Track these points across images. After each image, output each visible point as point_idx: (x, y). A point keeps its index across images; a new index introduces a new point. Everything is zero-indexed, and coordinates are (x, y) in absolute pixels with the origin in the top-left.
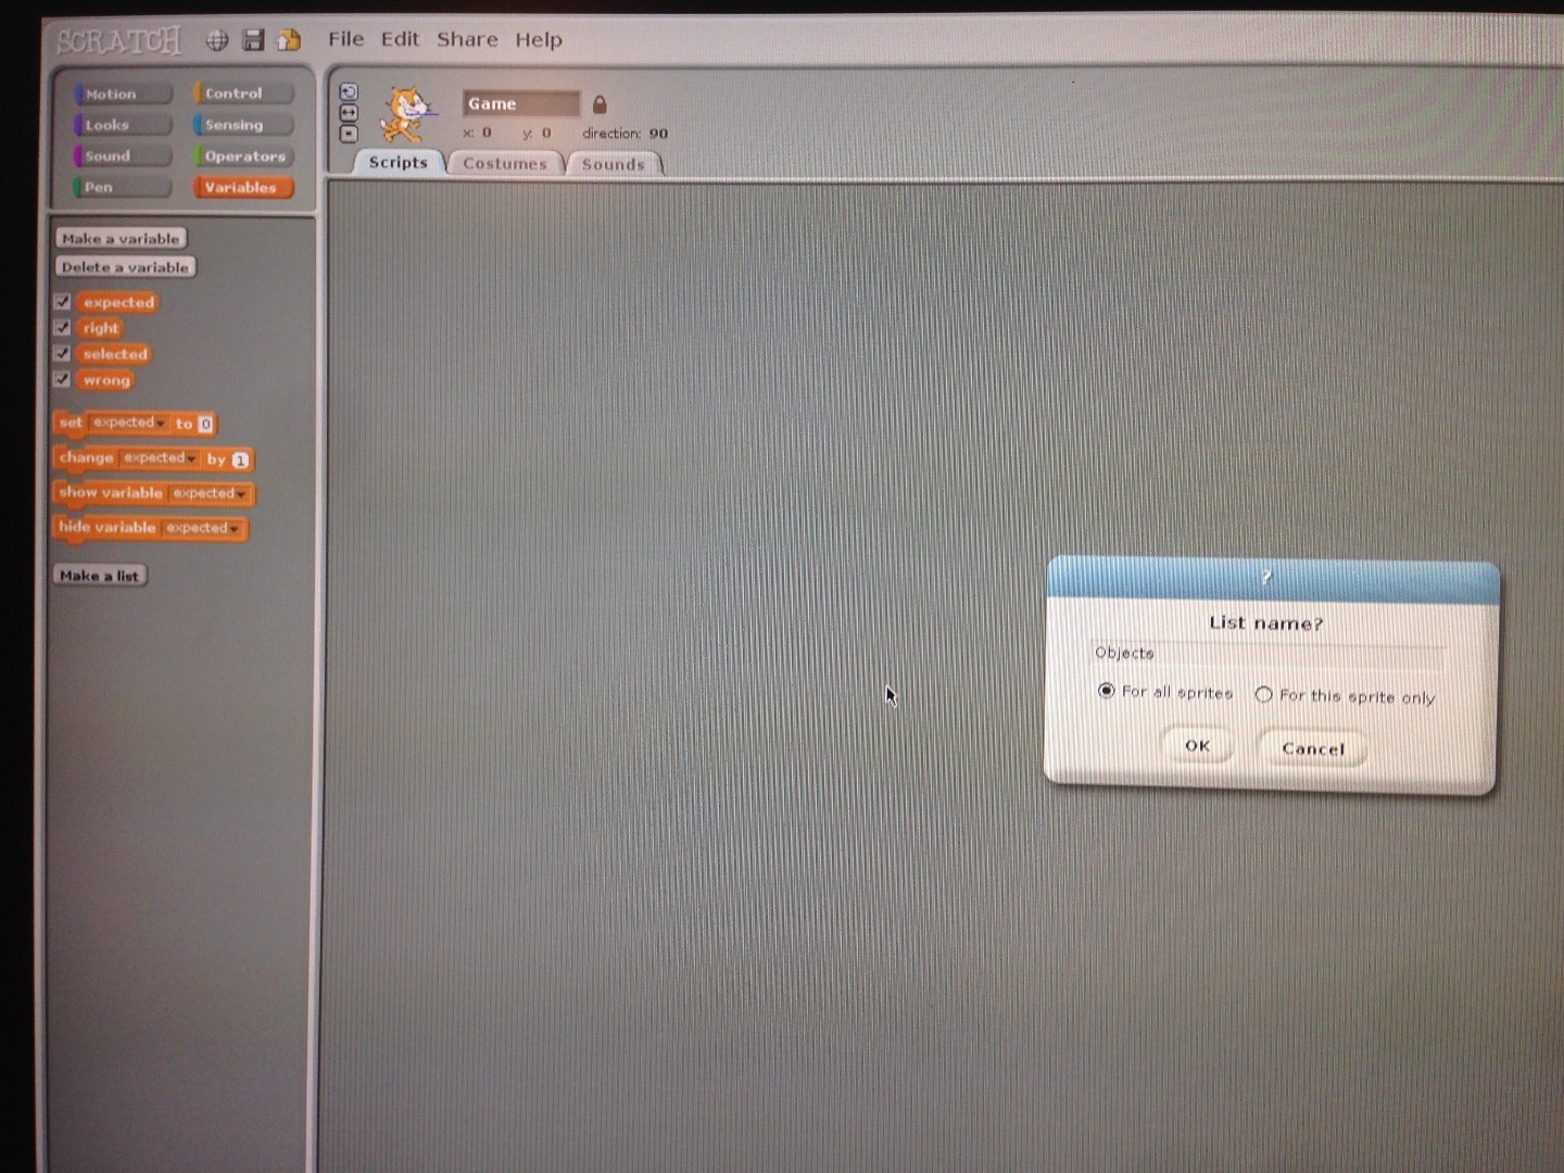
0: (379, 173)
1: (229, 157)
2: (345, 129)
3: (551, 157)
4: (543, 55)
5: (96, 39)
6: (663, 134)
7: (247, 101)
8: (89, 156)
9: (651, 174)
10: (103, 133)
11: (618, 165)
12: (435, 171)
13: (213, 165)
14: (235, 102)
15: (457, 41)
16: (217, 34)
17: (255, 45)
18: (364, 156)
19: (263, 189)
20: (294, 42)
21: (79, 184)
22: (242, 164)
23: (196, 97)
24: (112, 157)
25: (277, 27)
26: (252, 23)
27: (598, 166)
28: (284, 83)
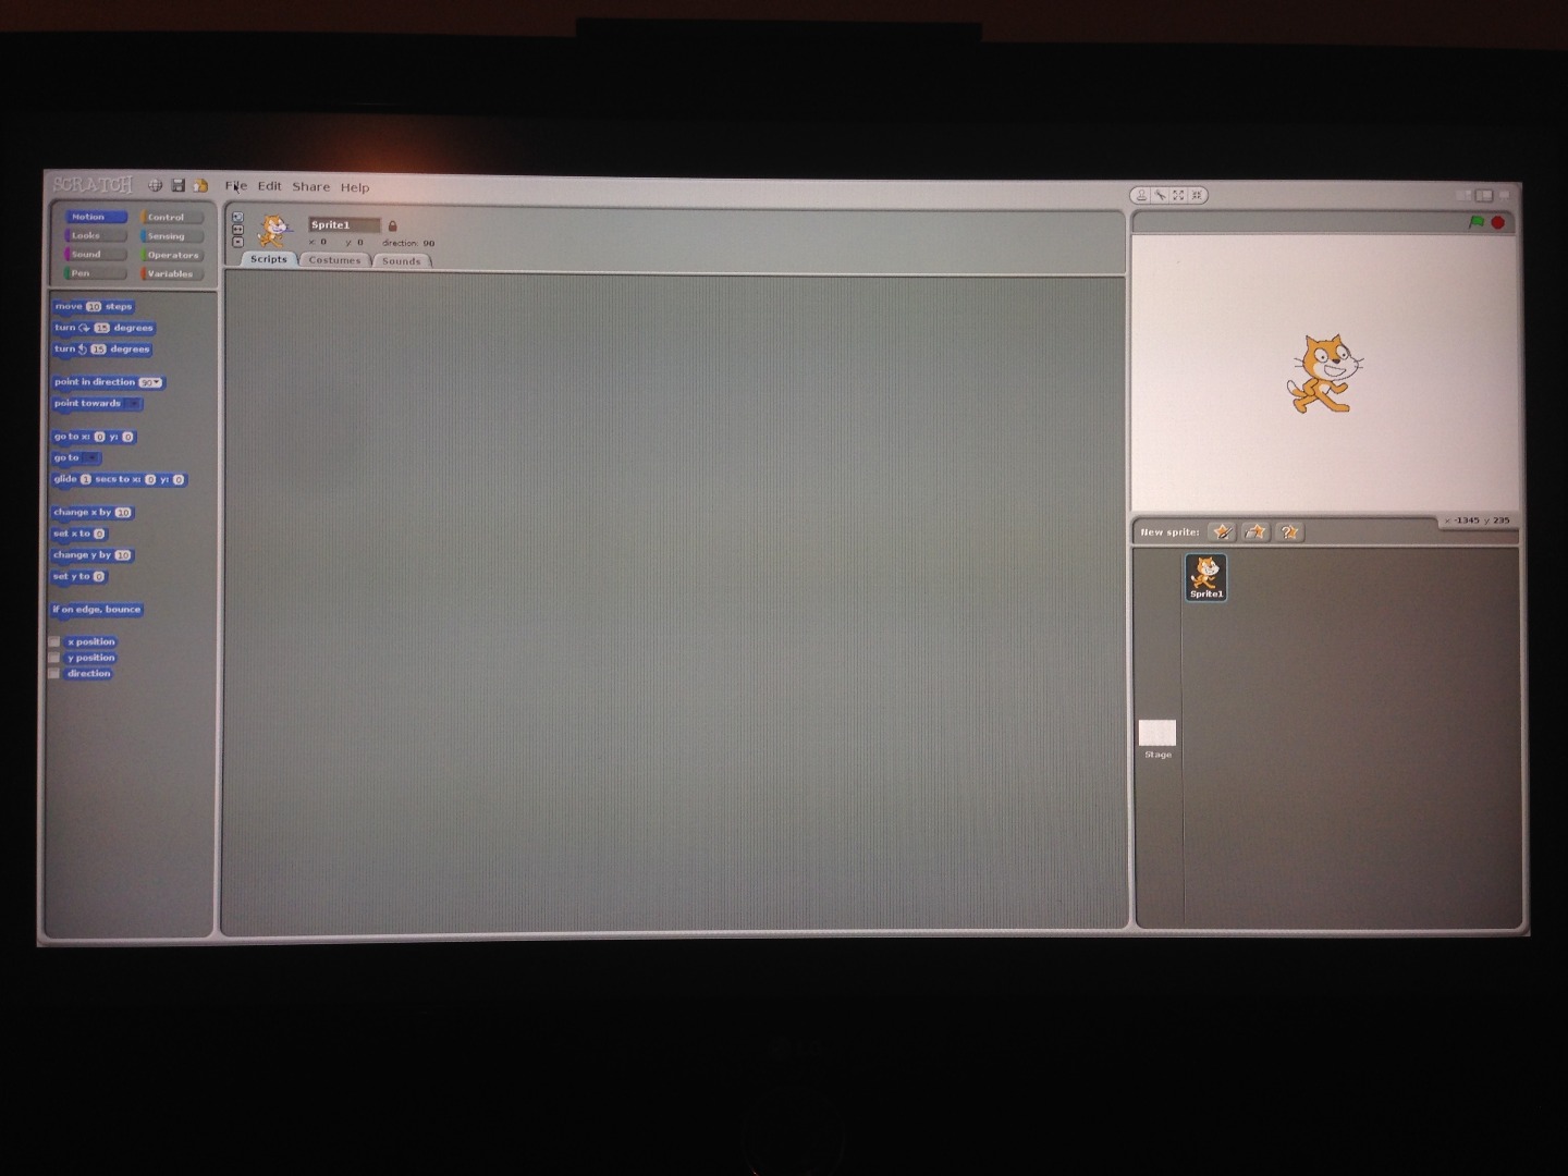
0: (257, 265)
1: (163, 256)
2: (236, 239)
3: (363, 256)
4: (357, 197)
5: (79, 183)
6: (431, 244)
7: (174, 222)
8: (75, 254)
9: (424, 267)
10: (83, 240)
11: (405, 262)
12: (291, 264)
13: (153, 260)
14: (166, 222)
15: (305, 188)
16: (156, 181)
17: (179, 188)
18: (247, 255)
19: (185, 275)
20: (203, 187)
21: (68, 271)
22: (171, 260)
23: (142, 220)
24: (89, 255)
25: (194, 178)
26: (178, 175)
27: (393, 262)
28: (197, 212)
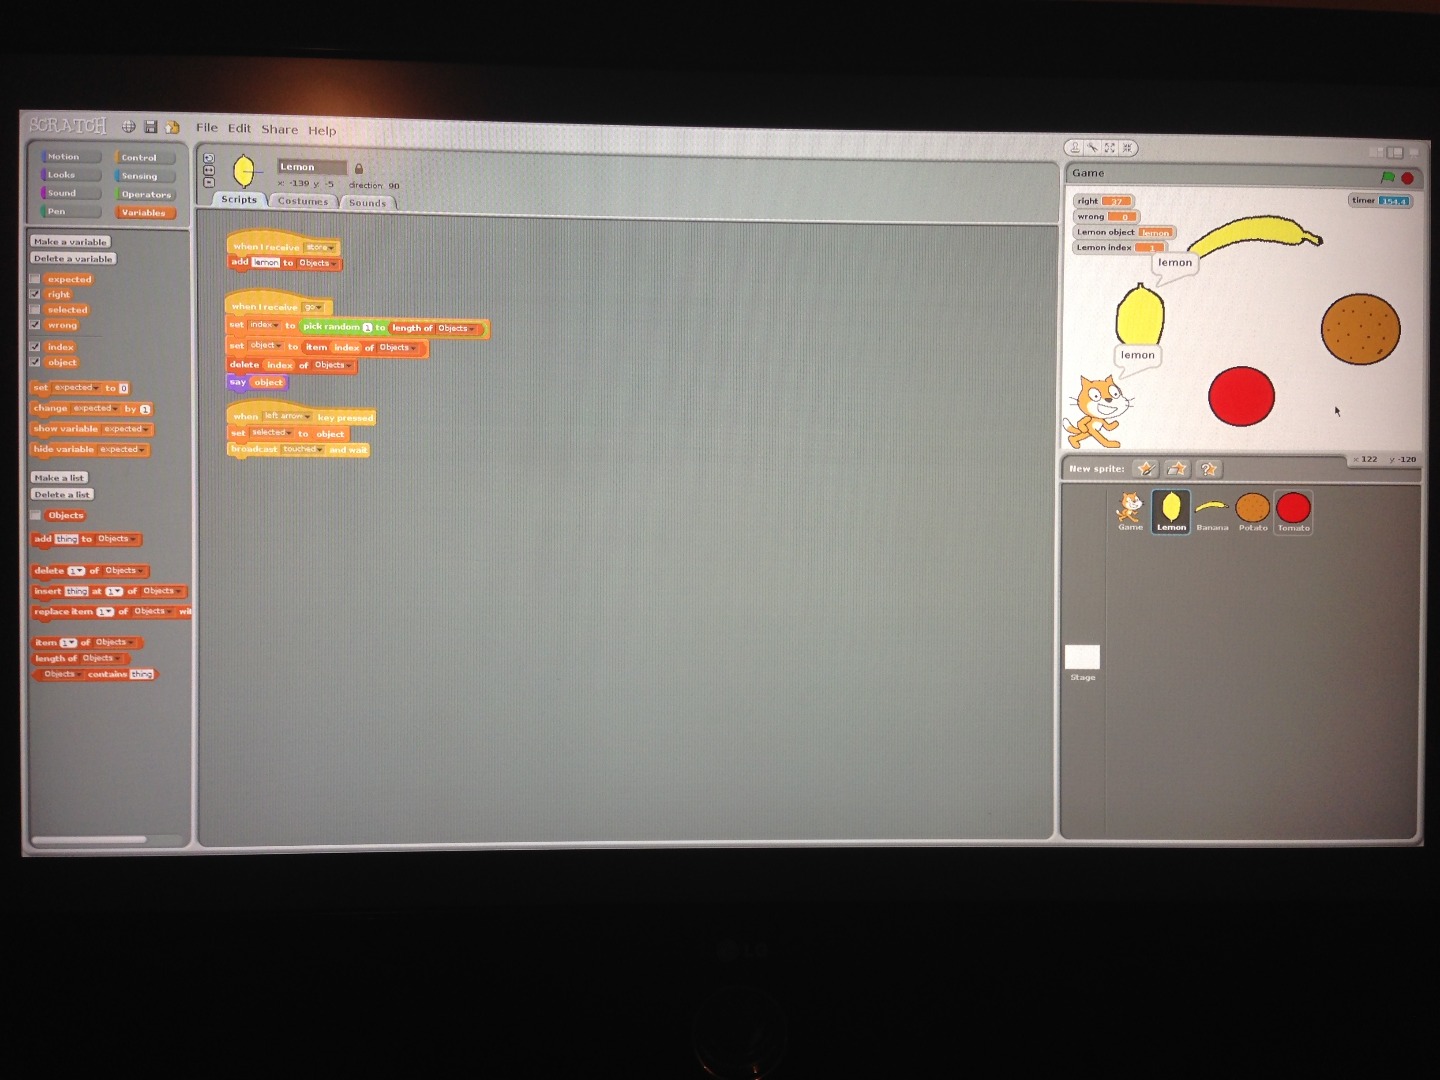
0: (227, 205)
1: (137, 195)
2: (207, 180)
3: (330, 198)
4: (324, 140)
5: (54, 124)
6: (393, 186)
7: (147, 162)
8: (50, 193)
9: (389, 209)
10: (59, 179)
11: (372, 204)
12: (261, 204)
13: (127, 199)
14: (139, 163)
15: (273, 130)
16: (129, 122)
17: (152, 130)
18: (218, 195)
19: (157, 214)
20: (175, 128)
21: (44, 210)
22: (144, 199)
23: (116, 159)
24: (65, 194)
25: (165, 119)
26: (150, 117)
27: (359, 203)
28: (169, 154)
